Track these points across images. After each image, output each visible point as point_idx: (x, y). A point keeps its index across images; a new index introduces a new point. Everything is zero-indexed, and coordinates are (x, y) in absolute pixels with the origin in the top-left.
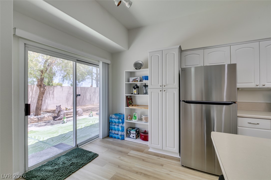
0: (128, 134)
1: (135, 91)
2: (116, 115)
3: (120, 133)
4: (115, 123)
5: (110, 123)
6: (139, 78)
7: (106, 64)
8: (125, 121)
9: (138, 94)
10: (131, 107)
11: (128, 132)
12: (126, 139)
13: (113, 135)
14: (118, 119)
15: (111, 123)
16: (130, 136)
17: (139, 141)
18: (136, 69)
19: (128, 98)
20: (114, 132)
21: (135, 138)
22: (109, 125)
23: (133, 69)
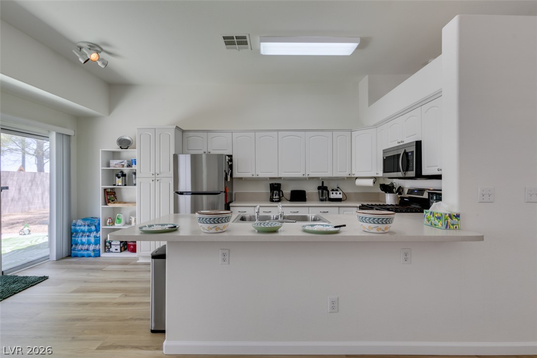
0: (106, 248)
1: (119, 181)
2: (85, 219)
3: (92, 247)
4: (83, 232)
5: (72, 234)
6: (126, 161)
7: (65, 137)
8: (101, 227)
9: (125, 185)
10: (111, 205)
11: (107, 244)
12: (103, 255)
13: (79, 252)
14: (88, 225)
15: (74, 234)
16: (111, 250)
17: (127, 255)
18: (122, 149)
19: (107, 192)
20: (80, 247)
21: (119, 250)
22: (71, 237)
23: (115, 148)
